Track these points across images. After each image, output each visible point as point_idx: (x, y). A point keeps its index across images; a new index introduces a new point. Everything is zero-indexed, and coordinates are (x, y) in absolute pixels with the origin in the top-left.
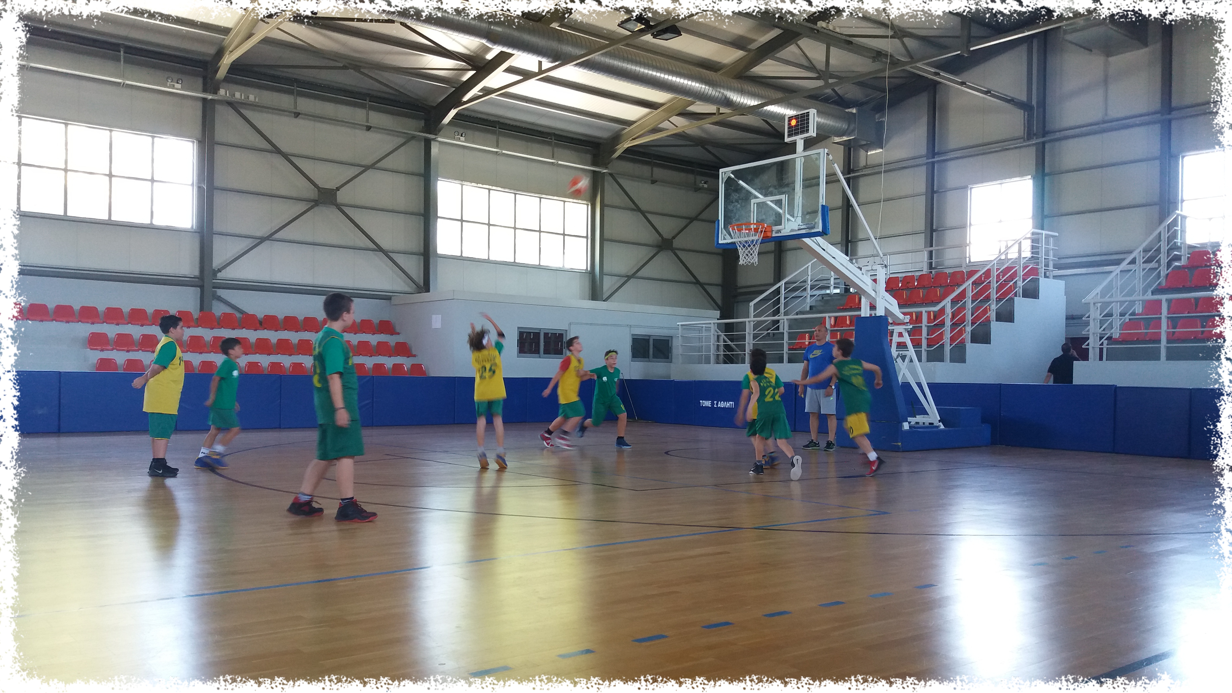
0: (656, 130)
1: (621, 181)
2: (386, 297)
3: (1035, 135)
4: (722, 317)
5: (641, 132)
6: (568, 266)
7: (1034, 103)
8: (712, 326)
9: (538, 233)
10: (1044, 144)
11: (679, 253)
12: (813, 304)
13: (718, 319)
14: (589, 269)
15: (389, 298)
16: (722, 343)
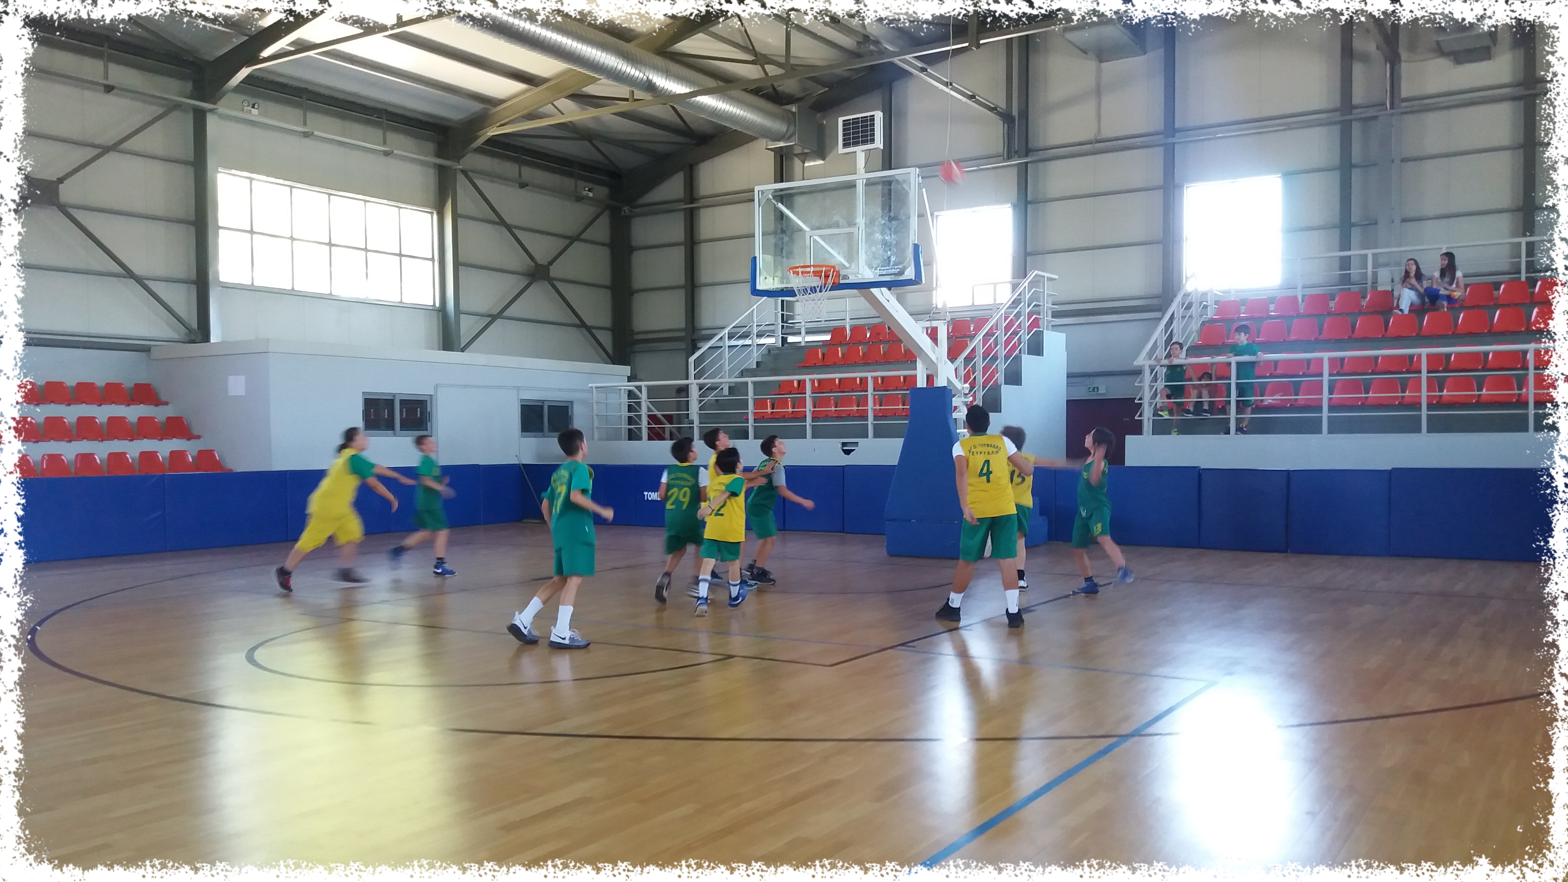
0: (531, 116)
1: (479, 183)
2: (143, 349)
3: (1016, 152)
5: (513, 117)
6: (408, 299)
7: (1015, 113)
9: (364, 253)
10: (1026, 163)
11: (558, 285)
14: (437, 305)
15: (146, 350)
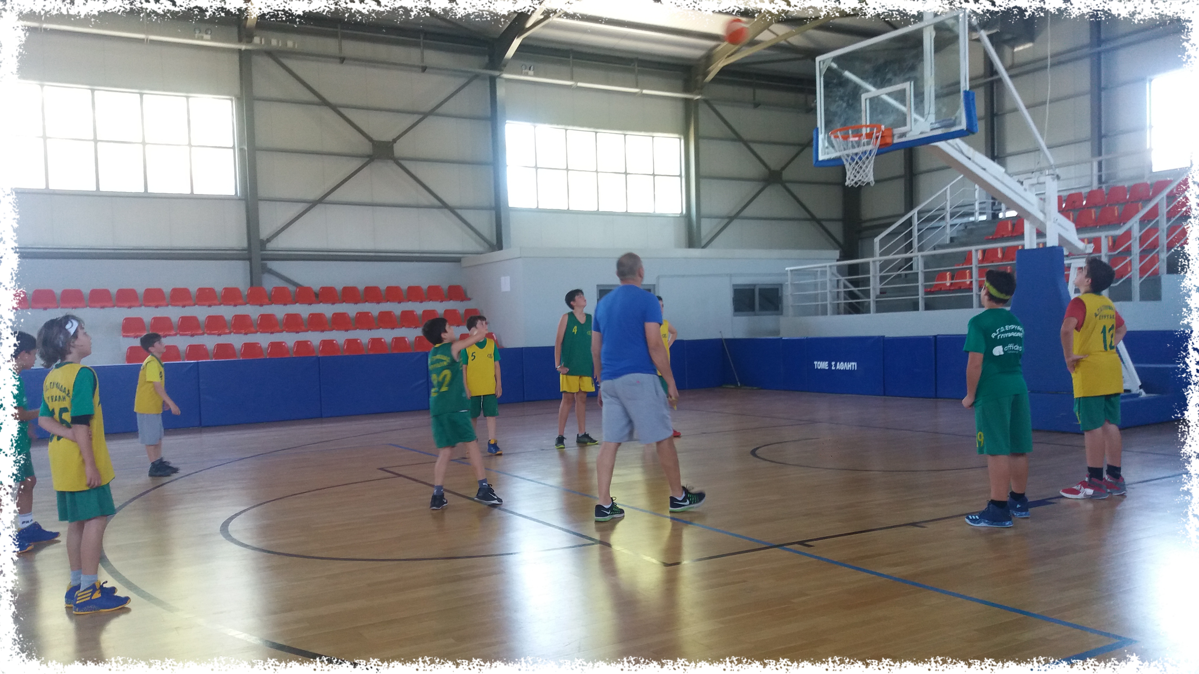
1: (718, 107)
2: (455, 259)
4: (843, 257)
6: (658, 211)
8: (828, 269)
9: (624, 176)
11: (790, 186)
12: (954, 235)
13: (838, 260)
14: (684, 212)
15: (458, 260)
16: (842, 290)
